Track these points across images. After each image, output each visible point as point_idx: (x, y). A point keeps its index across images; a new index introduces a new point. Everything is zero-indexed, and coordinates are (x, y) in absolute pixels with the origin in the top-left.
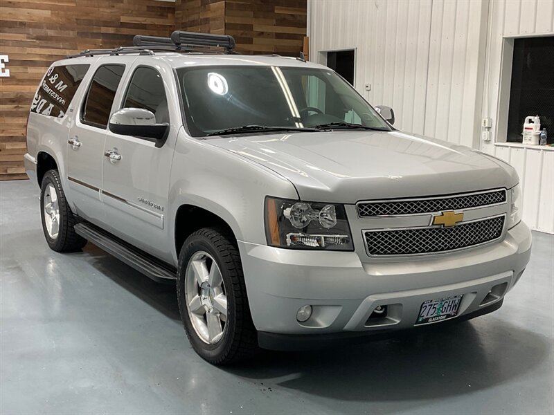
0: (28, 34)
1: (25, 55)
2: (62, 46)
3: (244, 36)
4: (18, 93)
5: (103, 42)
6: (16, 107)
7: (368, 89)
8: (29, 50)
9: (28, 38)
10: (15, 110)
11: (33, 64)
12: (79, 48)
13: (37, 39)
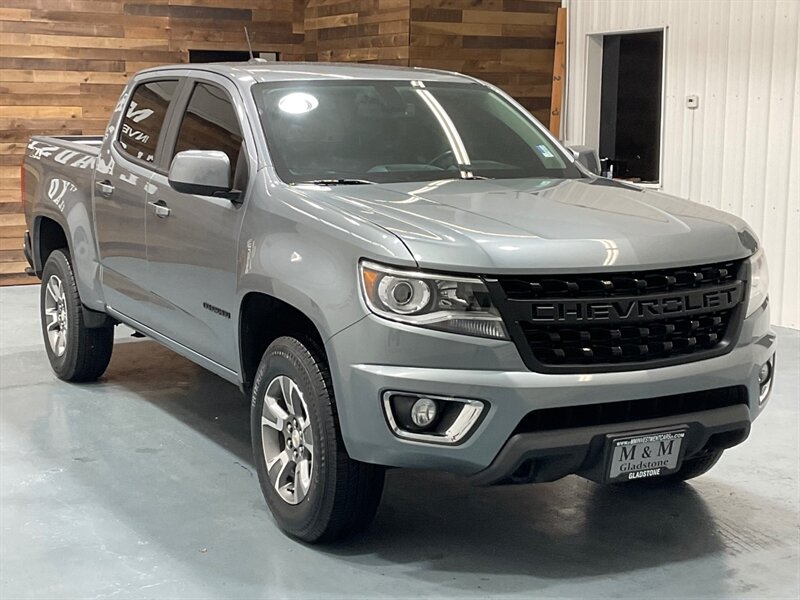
0: (34, 9)
1: (28, 48)
2: (95, 31)
3: (445, 7)
4: (13, 122)
5: (172, 23)
6: (10, 148)
7: (693, 104)
8: (37, 39)
9: (32, 16)
10: (9, 152)
11: (43, 65)
12: (127, 34)
13: (50, 19)
